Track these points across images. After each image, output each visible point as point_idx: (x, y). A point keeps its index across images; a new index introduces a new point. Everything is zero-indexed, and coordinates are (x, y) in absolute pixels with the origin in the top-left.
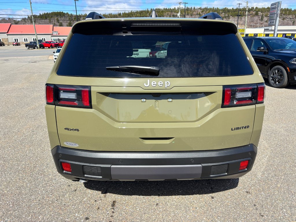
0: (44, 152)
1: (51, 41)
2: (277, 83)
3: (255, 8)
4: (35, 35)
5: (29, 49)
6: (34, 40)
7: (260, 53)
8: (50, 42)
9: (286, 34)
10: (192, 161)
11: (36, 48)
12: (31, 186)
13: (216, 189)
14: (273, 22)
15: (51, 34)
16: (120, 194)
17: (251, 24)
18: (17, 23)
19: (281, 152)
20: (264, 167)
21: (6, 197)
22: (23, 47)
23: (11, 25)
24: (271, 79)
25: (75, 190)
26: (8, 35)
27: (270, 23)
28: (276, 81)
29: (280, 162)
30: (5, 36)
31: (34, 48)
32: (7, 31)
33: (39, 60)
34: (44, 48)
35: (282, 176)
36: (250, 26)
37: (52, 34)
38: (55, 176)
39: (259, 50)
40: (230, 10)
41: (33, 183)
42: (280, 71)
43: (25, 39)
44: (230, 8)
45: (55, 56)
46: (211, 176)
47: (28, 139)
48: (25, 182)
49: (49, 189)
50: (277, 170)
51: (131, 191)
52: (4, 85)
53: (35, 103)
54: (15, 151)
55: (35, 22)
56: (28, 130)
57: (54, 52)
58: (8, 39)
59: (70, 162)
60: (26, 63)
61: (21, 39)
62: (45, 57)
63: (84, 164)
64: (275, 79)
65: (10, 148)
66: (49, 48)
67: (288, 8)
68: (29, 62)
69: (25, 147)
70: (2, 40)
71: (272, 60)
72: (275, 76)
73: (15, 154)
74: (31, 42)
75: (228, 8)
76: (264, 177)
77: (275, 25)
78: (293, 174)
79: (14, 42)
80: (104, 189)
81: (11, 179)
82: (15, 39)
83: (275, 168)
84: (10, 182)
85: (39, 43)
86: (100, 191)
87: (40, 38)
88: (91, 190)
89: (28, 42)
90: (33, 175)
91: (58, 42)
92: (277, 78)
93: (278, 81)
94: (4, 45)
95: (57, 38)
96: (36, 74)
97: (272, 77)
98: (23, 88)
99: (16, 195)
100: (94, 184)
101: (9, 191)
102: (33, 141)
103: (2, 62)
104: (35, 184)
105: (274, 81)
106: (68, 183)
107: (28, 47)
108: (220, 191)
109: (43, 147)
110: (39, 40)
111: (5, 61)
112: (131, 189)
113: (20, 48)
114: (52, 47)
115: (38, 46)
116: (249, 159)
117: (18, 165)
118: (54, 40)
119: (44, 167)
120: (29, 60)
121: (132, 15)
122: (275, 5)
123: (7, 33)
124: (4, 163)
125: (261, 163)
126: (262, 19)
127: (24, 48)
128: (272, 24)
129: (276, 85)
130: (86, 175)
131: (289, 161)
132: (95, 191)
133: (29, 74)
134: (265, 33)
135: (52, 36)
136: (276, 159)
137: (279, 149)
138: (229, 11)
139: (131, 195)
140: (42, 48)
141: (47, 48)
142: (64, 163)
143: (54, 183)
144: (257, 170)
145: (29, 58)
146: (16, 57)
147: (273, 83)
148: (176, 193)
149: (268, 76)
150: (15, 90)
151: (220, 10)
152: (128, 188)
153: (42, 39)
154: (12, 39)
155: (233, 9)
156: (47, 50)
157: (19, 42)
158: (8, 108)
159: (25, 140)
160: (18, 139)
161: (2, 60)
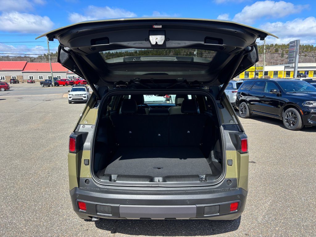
0: (59, 193)
1: (66, 78)
2: (292, 125)
3: (274, 45)
4: (50, 72)
5: (44, 86)
6: (49, 78)
7: (273, 95)
8: (65, 80)
9: (308, 71)
10: (188, 202)
11: (51, 85)
12: (47, 225)
13: (217, 231)
14: (293, 60)
15: (66, 72)
16: (128, 234)
17: (271, 61)
18: (33, 60)
19: (285, 196)
20: (266, 211)
21: (26, 234)
22: (38, 84)
23: (27, 63)
24: (286, 121)
25: (87, 230)
26: (23, 72)
27: (290, 60)
28: (290, 123)
29: (282, 207)
30: (20, 73)
31: (49, 86)
32: (23, 69)
33: (54, 98)
34: (58, 86)
35: (281, 220)
36: (270, 64)
37: (68, 72)
38: (69, 216)
39: (272, 92)
41: (49, 223)
42: (294, 113)
43: (40, 77)
45: (69, 95)
46: (205, 216)
47: (44, 181)
48: (42, 221)
49: (64, 228)
50: (278, 214)
51: (138, 231)
52: (19, 126)
53: (50, 144)
54: (32, 192)
55: (51, 60)
56: (44, 172)
57: (69, 91)
58: (23, 76)
59: (85, 201)
60: (41, 102)
61: (36, 77)
62: (59, 95)
63: (97, 204)
64: (290, 121)
65: (27, 189)
66: (64, 85)
67: (309, 45)
68: (43, 101)
69: (41, 188)
70: (17, 77)
71: (285, 102)
72: (289, 118)
73: (32, 195)
74: (46, 80)
76: (264, 220)
77: (295, 63)
78: (293, 218)
79: (28, 80)
80: (114, 229)
81: (29, 218)
82: (30, 77)
83: (277, 212)
84: (28, 221)
85: (54, 81)
86: (110, 231)
87: (56, 75)
88: (102, 230)
89: (43, 79)
90: (49, 214)
91: (73, 80)
92: (291, 120)
93: (293, 124)
94: (18, 83)
95: (72, 76)
96: (51, 114)
97: (286, 119)
98: (39, 129)
99: (34, 232)
100: (104, 225)
101: (27, 229)
102: (49, 182)
103: (16, 100)
104: (51, 223)
105: (289, 123)
106: (80, 223)
107: (42, 85)
108: (221, 233)
109: (58, 189)
110: (54, 78)
111: (19, 99)
112: (138, 229)
113: (35, 86)
114: (67, 85)
115: (53, 83)
116: (238, 201)
117: (35, 206)
118: (69, 78)
119: (59, 208)
120: (43, 98)
121: (149, 53)
122: (294, 43)
123: (22, 71)
124: (22, 204)
125: (264, 207)
126: (282, 56)
127: (38, 86)
128: (292, 62)
129: (291, 127)
130: (98, 214)
131: (291, 205)
132: (105, 231)
133: (44, 113)
134: (286, 70)
135: (67, 74)
136: (279, 203)
137: (283, 194)
139: (137, 235)
140: (57, 85)
141: (62, 85)
142: (80, 202)
143: (68, 223)
144: (258, 214)
145: (44, 96)
146: (30, 96)
147: (288, 125)
148: (180, 234)
149: (282, 118)
150: (30, 131)
152: (136, 228)
153: (57, 77)
154: (27, 76)
156: (61, 88)
157: (34, 79)
158: (25, 149)
159: (41, 182)
160: (34, 180)
161: (16, 98)
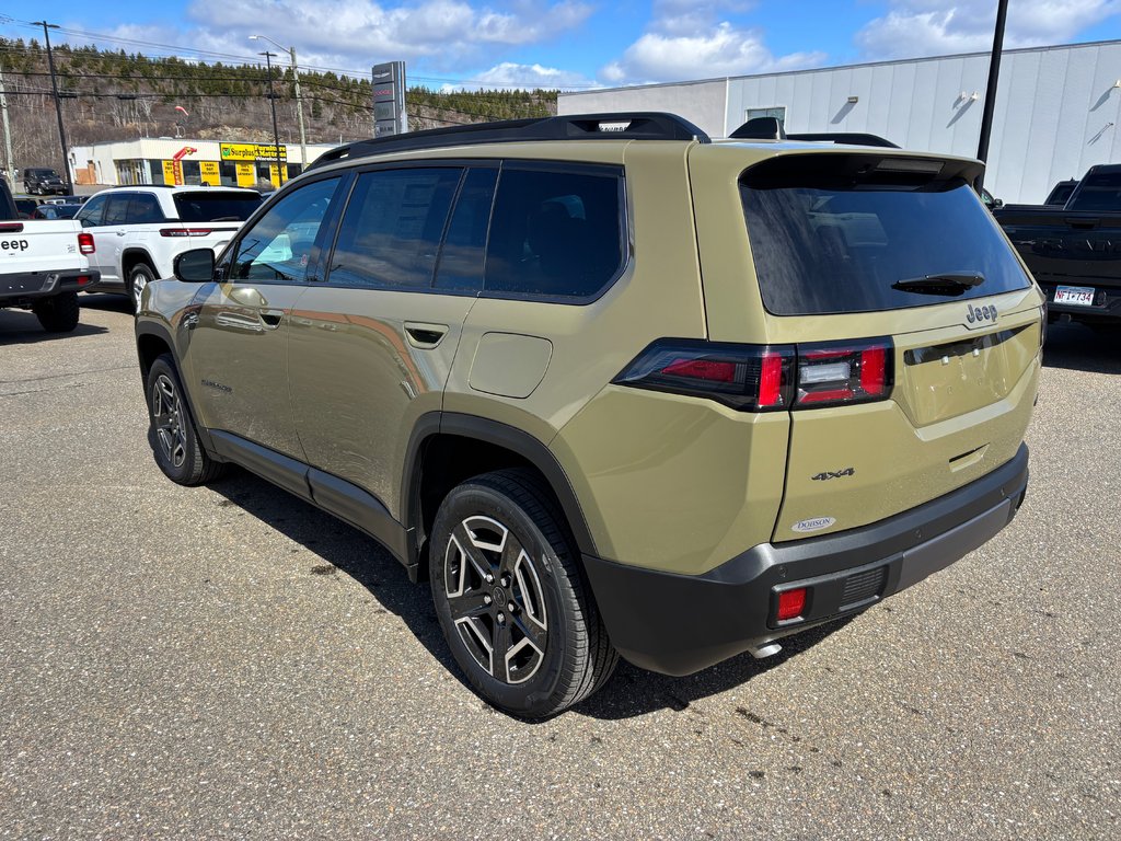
3: (284, 70)
10: (1003, 492)
27: (381, 130)
40: (192, 67)
44: (191, 60)
59: (810, 582)
75: (182, 62)
122: (386, 72)
126: (317, 114)
130: (842, 609)
138: (187, 71)
151: (151, 64)
155: (202, 64)
